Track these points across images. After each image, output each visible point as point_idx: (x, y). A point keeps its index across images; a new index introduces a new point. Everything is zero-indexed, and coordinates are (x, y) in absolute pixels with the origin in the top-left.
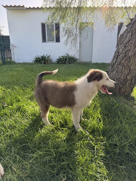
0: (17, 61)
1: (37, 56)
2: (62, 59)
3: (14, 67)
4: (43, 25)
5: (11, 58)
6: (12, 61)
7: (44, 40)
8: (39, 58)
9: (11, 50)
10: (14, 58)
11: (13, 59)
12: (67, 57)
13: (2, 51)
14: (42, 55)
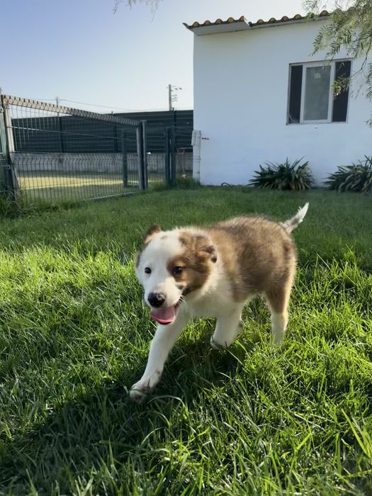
0: (205, 180)
1: (265, 167)
2: (349, 174)
3: (197, 197)
4: (296, 71)
5: (190, 172)
6: (193, 180)
7: (294, 116)
8: (271, 172)
9: (191, 151)
10: (199, 173)
11: (195, 175)
12: (366, 168)
13: (169, 152)
14: (282, 162)
